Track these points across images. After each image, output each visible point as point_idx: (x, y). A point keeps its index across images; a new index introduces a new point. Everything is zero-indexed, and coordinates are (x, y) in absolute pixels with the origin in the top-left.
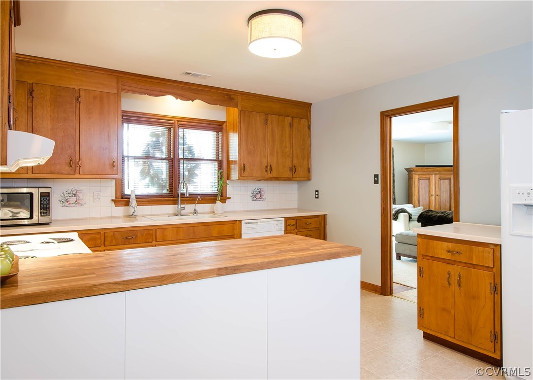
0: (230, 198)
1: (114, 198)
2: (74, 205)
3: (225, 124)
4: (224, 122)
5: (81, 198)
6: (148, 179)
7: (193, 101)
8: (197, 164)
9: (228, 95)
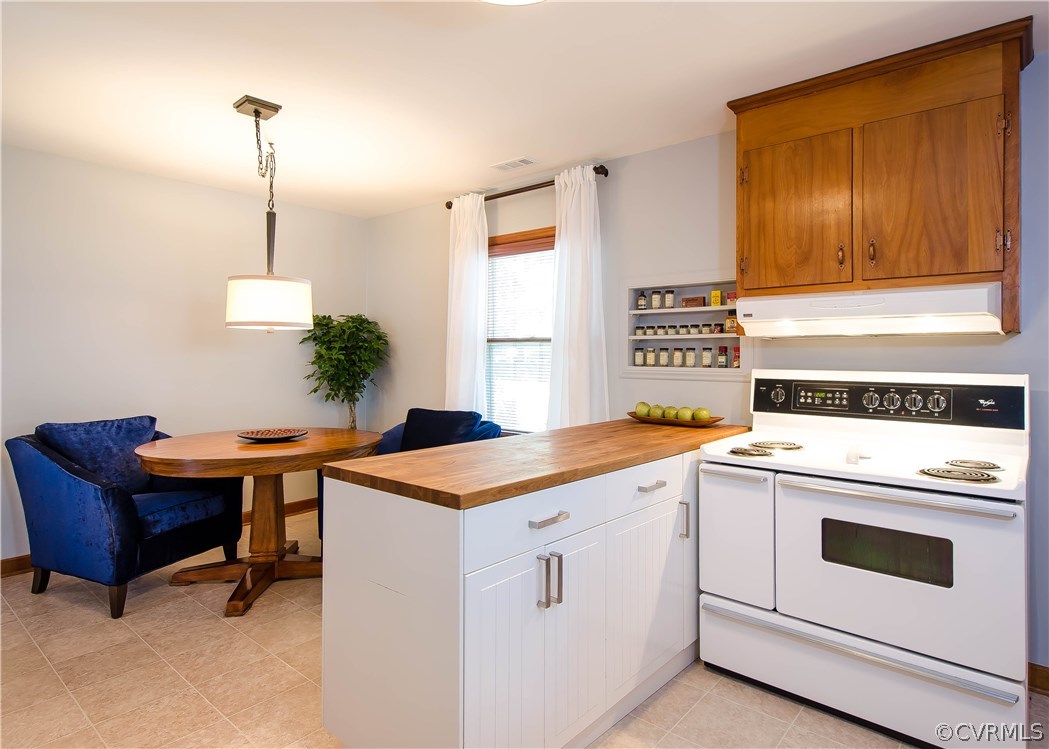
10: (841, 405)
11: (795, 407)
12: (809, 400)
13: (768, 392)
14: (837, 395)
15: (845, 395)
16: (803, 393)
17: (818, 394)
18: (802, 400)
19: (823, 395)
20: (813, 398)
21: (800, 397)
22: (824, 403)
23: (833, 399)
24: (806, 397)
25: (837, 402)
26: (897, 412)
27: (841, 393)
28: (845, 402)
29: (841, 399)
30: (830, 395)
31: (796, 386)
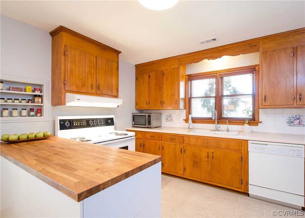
0: (261, 122)
1: (185, 119)
2: (170, 121)
3: (258, 67)
4: (256, 65)
5: (172, 118)
6: (206, 109)
7: (220, 58)
8: (238, 99)
9: (249, 44)
10: (84, 125)
11: (73, 127)
12: (76, 125)
13: (64, 123)
14: (83, 122)
15: (85, 122)
16: (74, 123)
17: (78, 123)
18: (74, 125)
19: (79, 123)
20: (77, 124)
21: (74, 124)
22: (80, 125)
23: (82, 123)
24: (75, 124)
25: (83, 124)
26: (96, 125)
27: (84, 122)
28: (85, 124)
29: (84, 123)
30: (81, 123)
31: (72, 121)
